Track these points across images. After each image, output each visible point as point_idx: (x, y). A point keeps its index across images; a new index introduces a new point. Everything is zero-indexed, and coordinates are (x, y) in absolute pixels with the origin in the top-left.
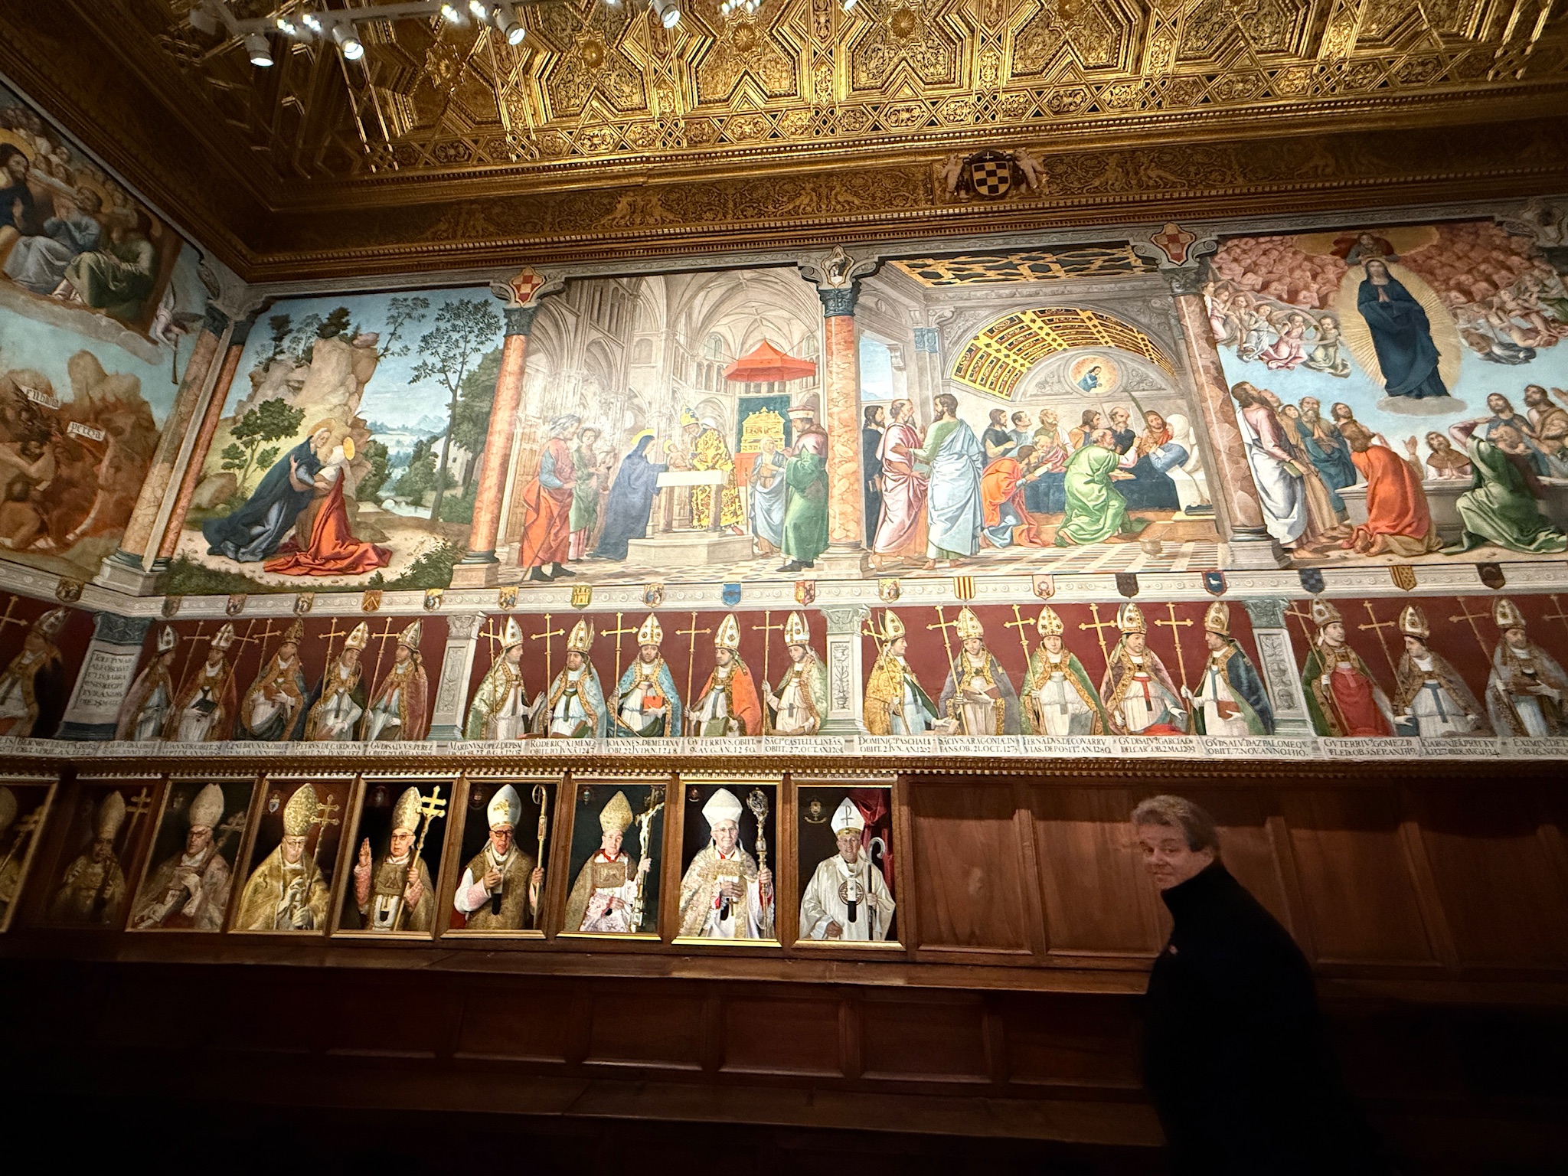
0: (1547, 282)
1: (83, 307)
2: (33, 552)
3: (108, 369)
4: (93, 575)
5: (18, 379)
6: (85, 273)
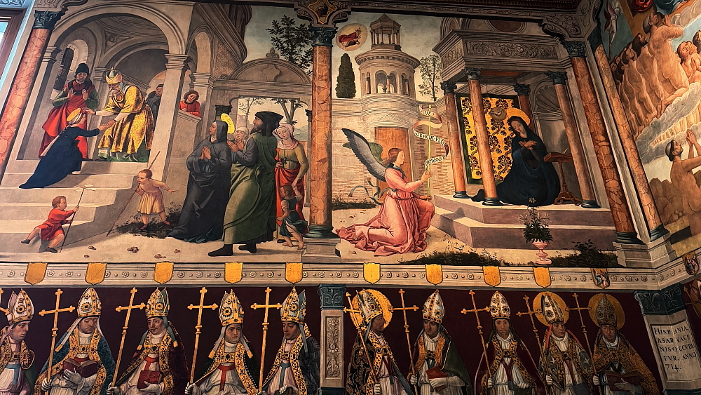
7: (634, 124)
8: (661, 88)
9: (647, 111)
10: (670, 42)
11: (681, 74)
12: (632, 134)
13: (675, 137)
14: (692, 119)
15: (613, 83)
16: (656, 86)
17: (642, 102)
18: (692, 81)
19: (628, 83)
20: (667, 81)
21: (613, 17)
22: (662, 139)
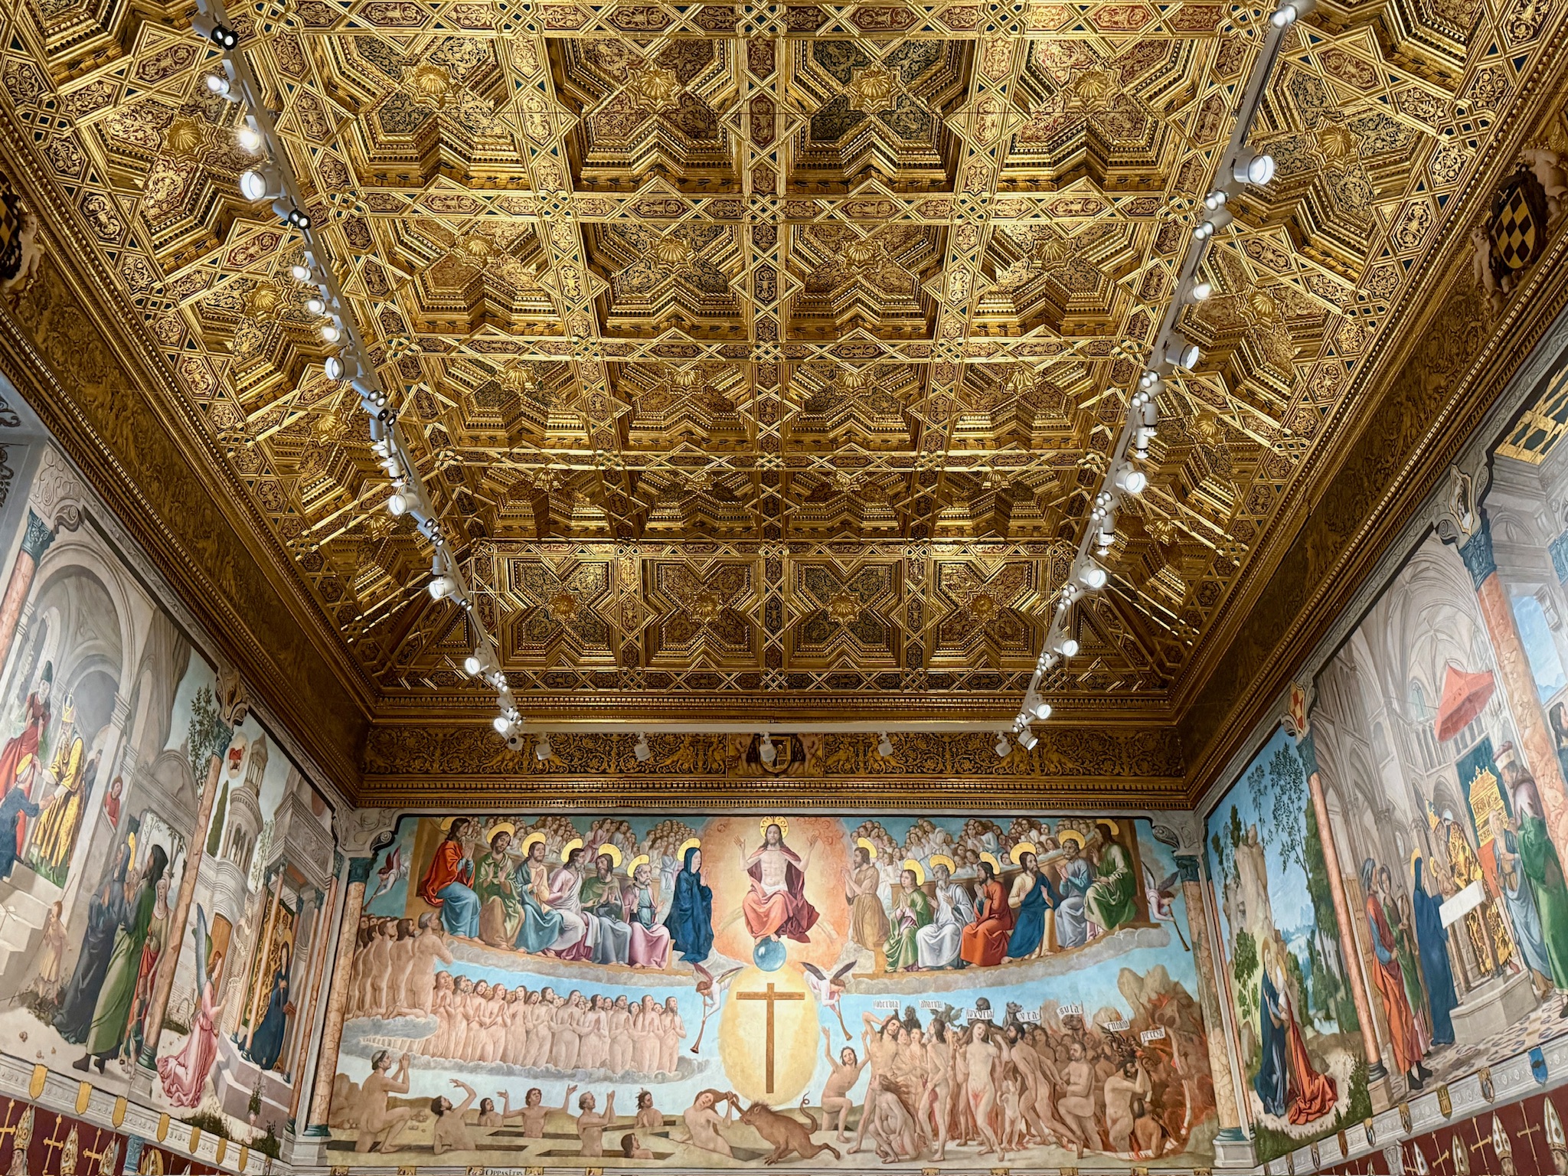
1: (1106, 934)
2: (1167, 1154)
3: (1141, 974)
4: (1213, 1159)
5: (1099, 1020)
6: (1094, 906)
7: (354, 1003)
8: (403, 994)
9: (376, 1002)
10: (436, 959)
11: (428, 998)
12: (344, 1011)
13: (390, 1049)
14: (415, 1047)
15: (353, 938)
16: (399, 987)
17: (376, 989)
18: (434, 1012)
19: (371, 956)
20: (413, 992)
21: (394, 871)
22: (377, 1042)
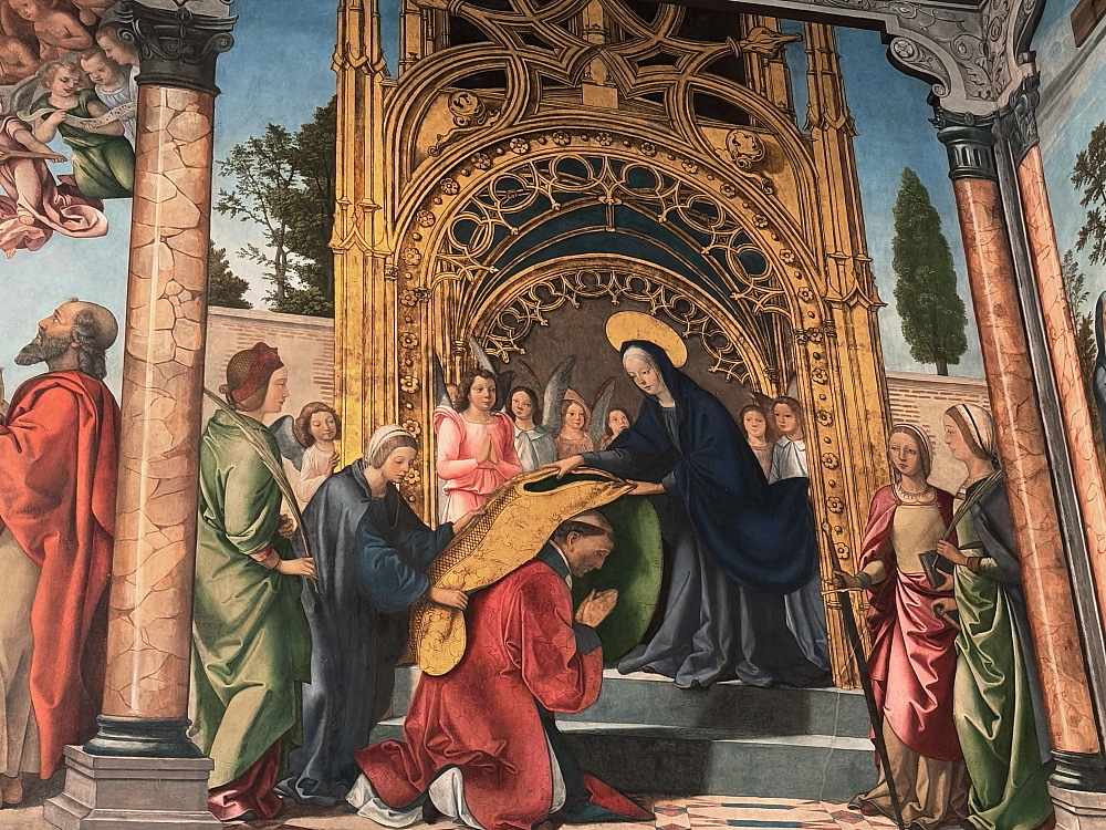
0: (102, 92)
